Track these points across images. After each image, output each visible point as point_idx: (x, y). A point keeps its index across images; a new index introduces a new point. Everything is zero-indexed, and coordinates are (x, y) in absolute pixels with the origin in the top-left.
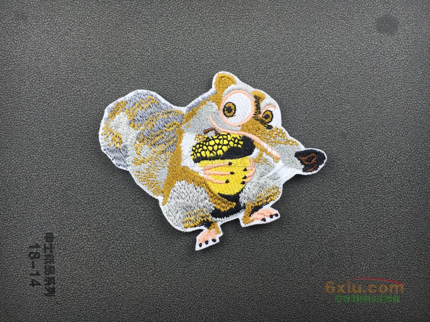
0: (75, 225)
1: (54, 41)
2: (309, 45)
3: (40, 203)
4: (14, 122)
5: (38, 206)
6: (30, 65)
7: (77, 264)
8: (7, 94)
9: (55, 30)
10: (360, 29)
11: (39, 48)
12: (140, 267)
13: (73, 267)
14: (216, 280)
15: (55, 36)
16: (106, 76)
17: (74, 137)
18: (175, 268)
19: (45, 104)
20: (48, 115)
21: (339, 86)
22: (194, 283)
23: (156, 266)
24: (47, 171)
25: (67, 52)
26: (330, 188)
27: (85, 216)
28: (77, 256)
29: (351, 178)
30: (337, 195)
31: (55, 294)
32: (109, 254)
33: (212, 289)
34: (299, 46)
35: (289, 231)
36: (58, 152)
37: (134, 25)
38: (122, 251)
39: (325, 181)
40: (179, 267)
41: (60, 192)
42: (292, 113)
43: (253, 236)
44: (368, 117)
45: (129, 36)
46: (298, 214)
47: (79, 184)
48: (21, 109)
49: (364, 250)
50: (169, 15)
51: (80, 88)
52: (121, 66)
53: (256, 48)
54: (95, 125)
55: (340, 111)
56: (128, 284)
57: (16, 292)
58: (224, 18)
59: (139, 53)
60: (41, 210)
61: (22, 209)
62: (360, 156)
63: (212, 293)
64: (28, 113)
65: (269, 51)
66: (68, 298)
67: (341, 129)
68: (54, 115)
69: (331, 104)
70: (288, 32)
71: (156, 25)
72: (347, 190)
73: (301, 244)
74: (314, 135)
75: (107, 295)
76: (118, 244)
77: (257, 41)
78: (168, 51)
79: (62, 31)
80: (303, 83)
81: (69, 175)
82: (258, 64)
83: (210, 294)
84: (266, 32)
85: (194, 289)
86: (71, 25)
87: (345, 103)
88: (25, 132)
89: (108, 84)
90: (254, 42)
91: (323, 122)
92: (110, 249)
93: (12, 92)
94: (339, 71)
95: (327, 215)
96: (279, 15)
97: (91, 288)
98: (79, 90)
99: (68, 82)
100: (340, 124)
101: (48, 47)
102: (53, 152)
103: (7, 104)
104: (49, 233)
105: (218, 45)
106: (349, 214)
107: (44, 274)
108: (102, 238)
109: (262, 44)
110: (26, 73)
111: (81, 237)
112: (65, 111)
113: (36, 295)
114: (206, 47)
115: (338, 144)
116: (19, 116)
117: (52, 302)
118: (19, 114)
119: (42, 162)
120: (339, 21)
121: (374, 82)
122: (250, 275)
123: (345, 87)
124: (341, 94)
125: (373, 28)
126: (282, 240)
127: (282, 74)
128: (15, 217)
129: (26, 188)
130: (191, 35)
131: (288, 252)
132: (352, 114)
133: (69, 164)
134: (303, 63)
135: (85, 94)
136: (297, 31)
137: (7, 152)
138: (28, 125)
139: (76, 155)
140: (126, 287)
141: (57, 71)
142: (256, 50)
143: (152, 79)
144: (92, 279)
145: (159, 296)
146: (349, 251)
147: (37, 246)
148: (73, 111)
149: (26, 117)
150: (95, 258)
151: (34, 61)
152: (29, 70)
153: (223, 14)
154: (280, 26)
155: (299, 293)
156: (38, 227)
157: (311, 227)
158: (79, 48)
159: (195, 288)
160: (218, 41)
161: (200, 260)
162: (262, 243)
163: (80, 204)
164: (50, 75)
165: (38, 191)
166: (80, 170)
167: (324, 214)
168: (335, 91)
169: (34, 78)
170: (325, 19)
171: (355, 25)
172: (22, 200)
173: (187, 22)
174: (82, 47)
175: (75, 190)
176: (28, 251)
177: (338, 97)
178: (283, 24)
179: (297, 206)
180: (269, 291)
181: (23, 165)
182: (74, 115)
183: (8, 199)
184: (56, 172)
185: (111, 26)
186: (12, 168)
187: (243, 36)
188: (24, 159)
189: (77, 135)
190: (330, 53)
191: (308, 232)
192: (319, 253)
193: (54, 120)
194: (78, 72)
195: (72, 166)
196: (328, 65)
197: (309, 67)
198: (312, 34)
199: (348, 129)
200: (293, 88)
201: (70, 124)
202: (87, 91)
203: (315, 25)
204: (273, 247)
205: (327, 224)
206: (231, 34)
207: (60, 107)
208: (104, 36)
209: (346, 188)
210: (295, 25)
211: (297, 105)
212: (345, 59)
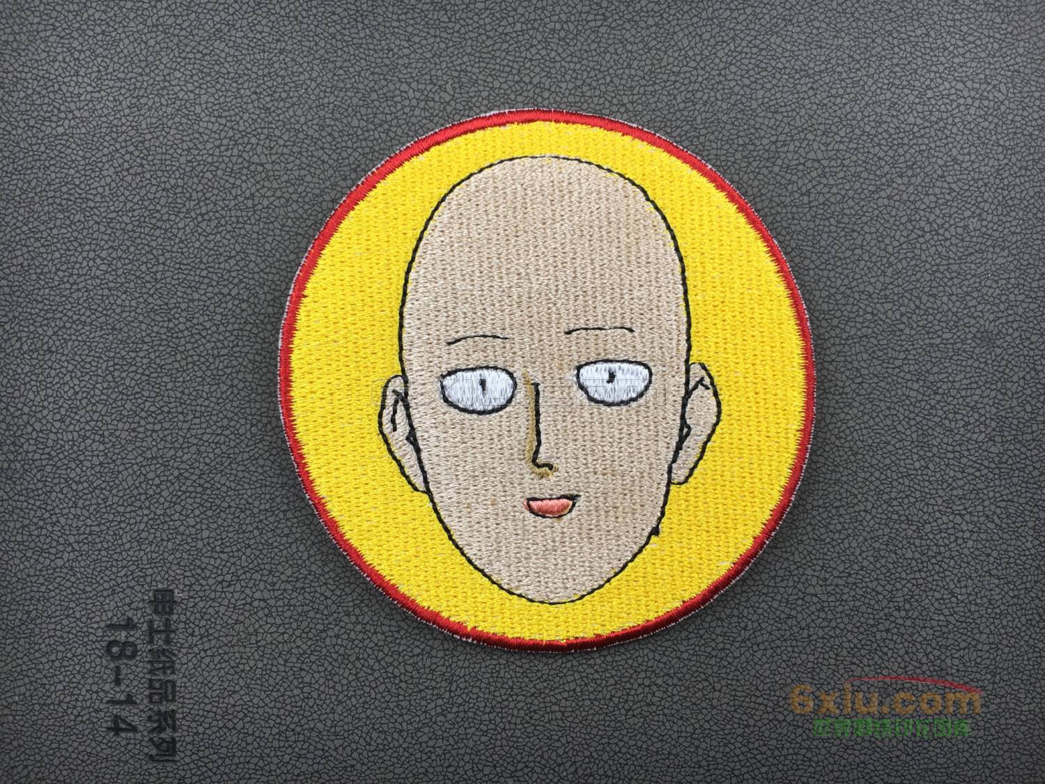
0: (233, 570)
1: (183, 55)
2: (897, 82)
3: (140, 508)
4: (71, 280)
5: (133, 514)
6: (115, 122)
7: (237, 676)
8: (51, 201)
9: (187, 23)
12: (410, 691)
13: (225, 685)
14: (616, 734)
15: (186, 41)
16: (325, 158)
17: (236, 326)
18: (504, 697)
19: (158, 233)
20: (164, 264)
21: (979, 199)
22: (558, 740)
23: (453, 688)
24: (159, 418)
25: (218, 86)
26: (945, 485)
27: (261, 547)
28: (237, 655)
29: (1004, 460)
30: (961, 508)
31: (177, 758)
32: (324, 651)
33: (605, 757)
34: (870, 82)
35: (826, 604)
36: (190, 366)
37: (406, 14)
38: (361, 645)
39: (931, 466)
40: (516, 694)
41: (194, 477)
42: (846, 272)
43: (723, 616)
45: (393, 46)
46: (852, 558)
47: (246, 456)
48: (90, 244)
49: (1029, 659)
51: (253, 190)
52: (368, 131)
53: (748, 86)
55: (979, 271)
56: (375, 735)
57: (70, 749)
59: (418, 95)
60: (142, 526)
61: (89, 522)
62: (1029, 399)
63: (607, 767)
64: (109, 255)
65: (785, 95)
67: (982, 322)
68: (180, 263)
69: (954, 249)
70: (840, 41)
71: (470, 15)
72: (991, 494)
73: (856, 641)
74: (903, 337)
75: (319, 763)
76: (350, 626)
77: (751, 66)
78: (500, 88)
79: (207, 28)
80: (878, 190)
81: (219, 431)
82: (752, 131)
83: (601, 772)
84: (779, 41)
85: (558, 755)
86: (231, 11)
87: (994, 247)
88: (100, 309)
89: (332, 179)
90: (743, 67)
91: (932, 300)
92: (328, 640)
93: (66, 196)
94: (980, 158)
95: (933, 561)
97: (276, 744)
98: (252, 195)
99: (220, 173)
100: (980, 307)
101: (166, 71)
102: (177, 365)
103: (51, 229)
104: (163, 590)
105: (641, 74)
106: (992, 559)
107: (146, 701)
108: (306, 609)
109: (764, 74)
110: (106, 144)
111: (251, 604)
112: (212, 252)
113: (123, 758)
114: (608, 79)
115: (970, 362)
116: (85, 263)
117: (166, 777)
118: (84, 258)
119: (146, 394)
120: (984, 16)
122: (712, 723)
123: (996, 202)
124: (985, 223)
126: (803, 629)
127: (819, 161)
128: (70, 544)
129: (101, 464)
130: (567, 44)
131: (820, 660)
132: (1013, 281)
133: (221, 401)
134: (880, 130)
135: (268, 207)
136: (864, 41)
137: (50, 363)
138: (110, 289)
139: (241, 376)
140: (370, 744)
141: (191, 140)
142: (748, 91)
144: (278, 720)
145: (461, 771)
146: (988, 662)
147: (129, 625)
148: (233, 253)
149: (104, 267)
150: (286, 661)
151: (127, 111)
152: (114, 135)
154: (817, 24)
155: (845, 774)
156: (133, 572)
157: (885, 593)
158: (254, 76)
159: (561, 751)
160: (643, 63)
161: (577, 676)
162: (748, 634)
163: (248, 512)
164: (172, 151)
165: (134, 472)
166: (250, 417)
167: (924, 558)
168: (968, 213)
171: (1027, 27)
172: (89, 496)
173: (557, 9)
174: (260, 73)
175: (234, 472)
176: (103, 636)
177: (975, 230)
178: (827, 20)
179: (849, 535)
180: (763, 765)
181: (93, 401)
182: (237, 264)
183: (50, 492)
184: (184, 422)
185: (342, 15)
186: (62, 406)
187: (714, 51)
188: (97, 383)
189: (243, 321)
190: (955, 105)
191: (876, 607)
192: (906, 667)
193: (181, 276)
194: (248, 143)
195: (228, 406)
196: (949, 139)
197: (895, 142)
198: (908, 50)
199: (1000, 321)
200: (851, 203)
201: (225, 291)
202: (272, 199)
203: (916, 24)
204: (778, 647)
205: (930, 585)
206: (680, 44)
207: (198, 240)
208: (322, 44)
209: (987, 487)
210: (860, 23)
211: (858, 251)
212: (996, 124)
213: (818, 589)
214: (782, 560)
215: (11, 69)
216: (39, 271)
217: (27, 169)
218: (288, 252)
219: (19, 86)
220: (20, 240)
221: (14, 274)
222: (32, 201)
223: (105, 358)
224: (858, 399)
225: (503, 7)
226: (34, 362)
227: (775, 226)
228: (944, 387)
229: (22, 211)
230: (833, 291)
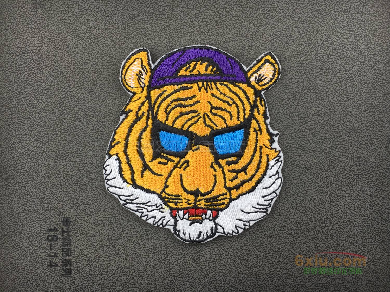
0: (91, 210)
1: (71, 30)
2: (323, 39)
3: (58, 189)
4: (33, 110)
5: (56, 191)
6: (48, 54)
7: (92, 247)
8: (25, 82)
9: (73, 19)
10: (374, 24)
11: (56, 37)
12: (153, 252)
13: (89, 250)
14: (224, 266)
15: (72, 25)
17: (91, 126)
18: (186, 254)
19: (63, 93)
20: (65, 104)
21: (352, 80)
22: (204, 269)
23: (168, 251)
24: (64, 158)
25: (84, 41)
26: (339, 180)
27: (100, 202)
28: (93, 240)
29: (360, 172)
30: (345, 188)
31: (72, 275)
32: (123, 238)
33: (221, 274)
34: (314, 39)
35: (297, 222)
36: (75, 140)
37: (150, 16)
38: (136, 236)
39: (334, 174)
40: (190, 253)
41: (77, 178)
42: (305, 106)
43: (261, 226)
44: (379, 112)
45: (145, 27)
46: (306, 206)
47: (95, 171)
48: (39, 97)
49: (368, 241)
50: (185, 6)
51: (97, 78)
53: (271, 41)
54: (111, 115)
55: (352, 106)
56: (141, 267)
57: (35, 272)
58: (240, 10)
59: (154, 44)
60: (59, 196)
61: (40, 194)
62: (369, 150)
63: (221, 277)
64: (46, 101)
65: (284, 44)
66: (84, 279)
67: (352, 123)
68: (71, 104)
69: (343, 98)
70: (303, 25)
71: (172, 16)
72: (355, 184)
73: (308, 234)
74: (325, 129)
75: (121, 277)
76: (132, 230)
77: (272, 34)
78: (183, 42)
79: (80, 21)
80: (316, 77)
81: (85, 162)
83: (219, 279)
84: (281, 25)
85: (204, 274)
86: (88, 15)
87: (357, 97)
88: (43, 120)
90: (269, 34)
91: (335, 116)
92: (124, 234)
93: (31, 80)
94: (353, 66)
95: (335, 207)
96: (294, 8)
97: (106, 270)
98: (96, 80)
99: (85, 72)
100: (352, 119)
101: (65, 36)
102: (70, 139)
103: (25, 92)
104: (67, 217)
105: (233, 37)
106: (355, 206)
107: (61, 256)
108: (116, 224)
109: (276, 37)
110: (44, 62)
111: (97, 222)
112: (82, 100)
113: (53, 276)
114: (221, 38)
115: (348, 138)
116: (38, 104)
117: (68, 282)
118: (37, 102)
119: (60, 149)
120: (354, 16)
121: (386, 77)
122: (258, 263)
123: (358, 81)
124: (354, 89)
125: (387, 24)
126: (289, 230)
127: (295, 67)
128: (34, 202)
129: (44, 174)
130: (207, 26)
131: (295, 241)
132: (364, 109)
133: (86, 152)
134: (317, 56)
135: (102, 84)
136: (312, 25)
137: (26, 139)
138: (46, 113)
139: (93, 143)
140: (139, 270)
141: (74, 61)
142: (271, 43)
144: (107, 262)
145: (170, 279)
146: (354, 242)
148: (90, 100)
149: (44, 105)
150: (110, 242)
151: (52, 50)
152: (47, 59)
153: (239, 6)
154: (295, 19)
155: (304, 280)
156: (56, 211)
157: (318, 218)
159: (205, 273)
160: (233, 33)
162: (270, 232)
163: (96, 190)
164: (68, 64)
165: (56, 177)
166: (96, 158)
167: (332, 206)
168: (348, 85)
169: (52, 66)
170: (341, 13)
171: (370, 19)
172: (40, 185)
173: (203, 14)
174: (99, 37)
175: (91, 177)
176: (46, 234)
177: (350, 91)
178: (298, 17)
179: (306, 198)
180: (276, 277)
181: (41, 152)
182: (91, 104)
183: (26, 183)
184: (73, 159)
185: (127, 16)
186: (30, 154)
187: (258, 29)
188: (43, 145)
189: (93, 124)
190: (344, 47)
191: (315, 223)
192: (325, 243)
193: (71, 108)
194: (95, 61)
195: (89, 154)
196: (342, 60)
197: (322, 61)
198: (327, 28)
199: (359, 123)
200: (307, 82)
201: (87, 113)
202: (103, 81)
203: (330, 18)
204: (281, 236)
205: (334, 215)
206: (246, 26)
207: (78, 96)
208: (120, 26)
209: (354, 181)
210: (311, 18)
211: (309, 99)
212: (358, 54)
213: (295, 217)
214: (282, 206)
215: (10, 35)
216: (21, 106)
217: (17, 70)
218: (109, 100)
219: (13, 41)
220: (15, 96)
221: (13, 107)
222: (19, 82)
223: (45, 137)
224: (309, 151)
225: (184, 13)
226: (21, 138)
227: (280, 90)
228: (339, 146)
229: (15, 85)
230: (300, 113)
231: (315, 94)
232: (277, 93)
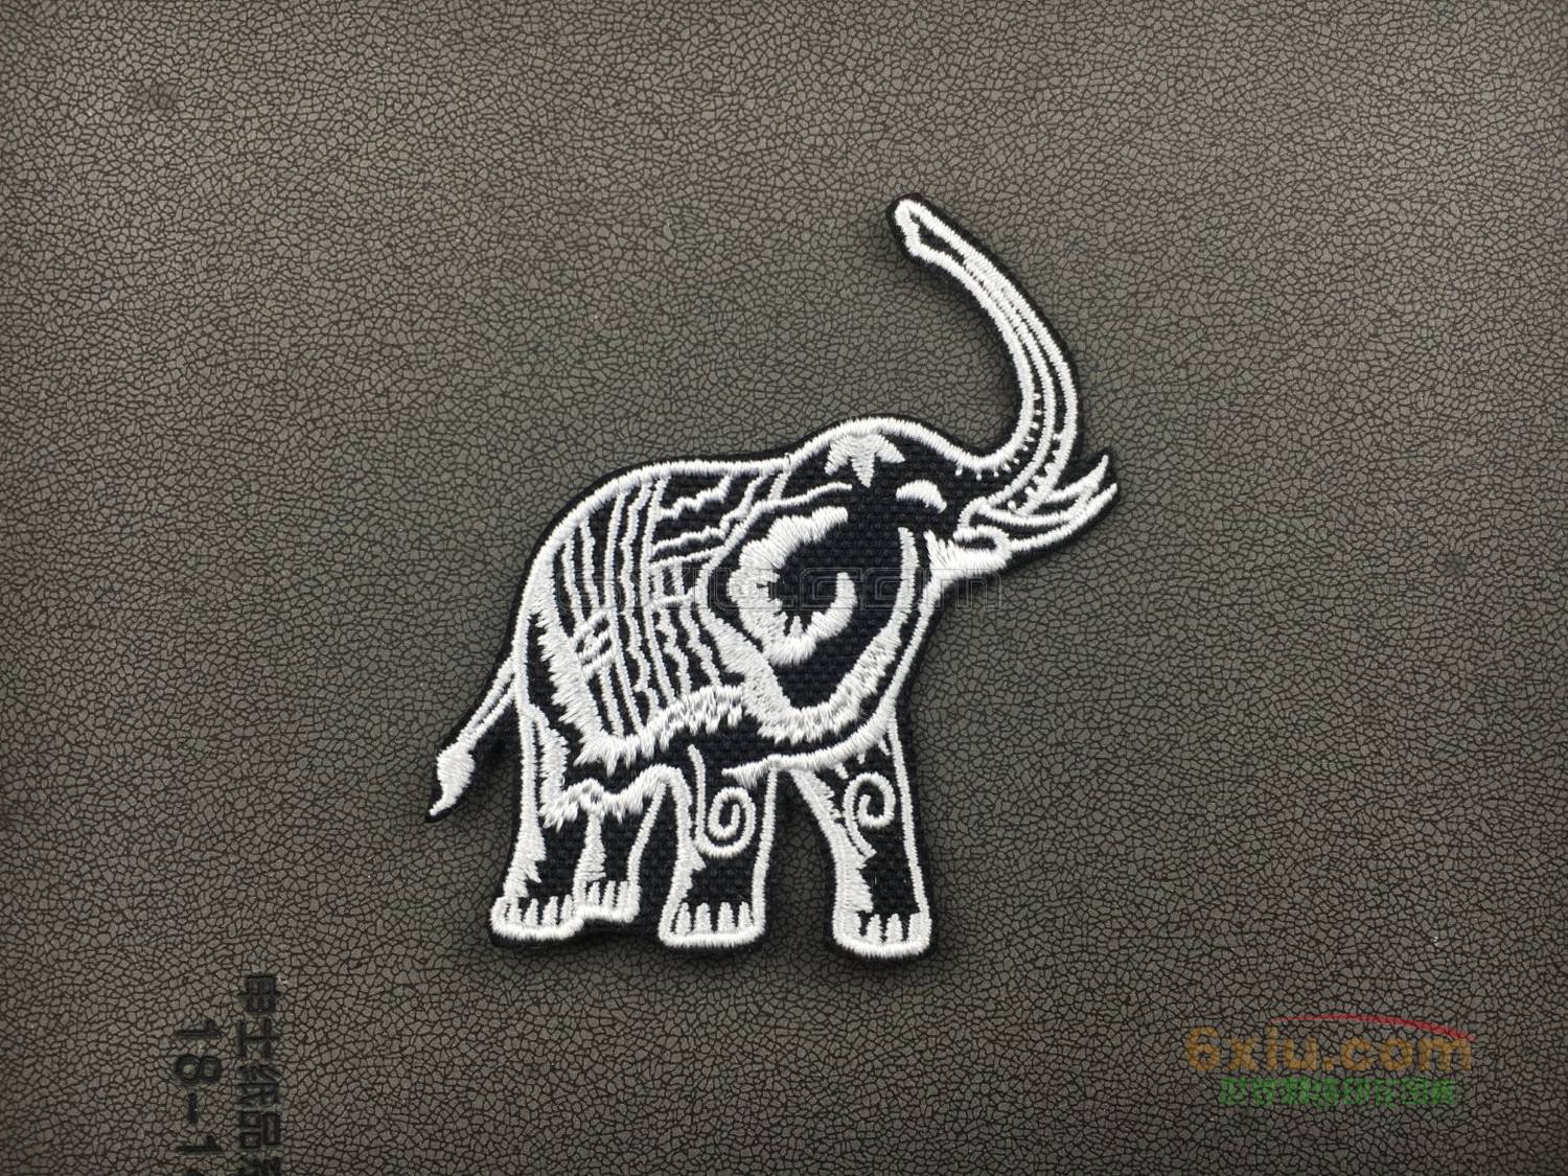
0: (364, 941)
1: (283, 195)
2: (1304, 204)
3: (225, 853)
4: (122, 521)
5: (214, 863)
6: (186, 292)
7: (371, 1103)
8: (91, 406)
9: (289, 150)
10: (1503, 139)
11: (222, 223)
12: (632, 1117)
13: (355, 1116)
15: (288, 175)
16: (491, 334)
17: (365, 580)
18: (773, 1121)
19: (248, 449)
20: (258, 493)
21: (1430, 366)
23: (697, 1110)
24: (252, 718)
25: (335, 237)
26: (1407, 778)
27: (405, 905)
28: (372, 1071)
29: (1489, 739)
30: (1432, 811)
32: (502, 1060)
34: (1266, 206)
35: (1244, 962)
36: (297, 641)
37: (603, 129)
38: (557, 1049)
39: (1384, 751)
40: (793, 1116)
41: (304, 805)
42: (1245, 474)
43: (1094, 985)
44: (1550, 489)
45: (585, 175)
46: (1278, 891)
47: (381, 770)
48: (149, 467)
49: (1545, 1032)
50: (744, 89)
51: (388, 383)
52: (552, 294)
53: (1093, 217)
54: (448, 532)
55: (1437, 467)
58: (964, 97)
59: (623, 241)
61: (148, 877)
62: (1519, 648)
64: (178, 482)
65: (1146, 228)
67: (1445, 540)
68: (281, 491)
69: (1398, 437)
70: (1220, 150)
71: (694, 128)
72: (1475, 790)
73: (1290, 1015)
74: (1333, 566)
76: (540, 1021)
77: (1095, 189)
78: (740, 229)
79: (317, 155)
80: (1285, 356)
81: (341, 735)
82: (1101, 279)
84: (1133, 152)
86: (352, 131)
87: (1455, 433)
88: (164, 561)
89: (502, 364)
90: (1084, 190)
91: (1371, 510)
92: (508, 1042)
93: (113, 399)
94: (1428, 307)
95: (1397, 891)
96: (1180, 86)
98: (387, 390)
99: (338, 359)
100: (1440, 520)
101: (260, 218)
102: (278, 640)
103: (91, 447)
104: (260, 976)
106: (1482, 887)
107: (235, 1146)
108: (474, 996)
109: (1116, 199)
110: (172, 323)
111: (391, 992)
112: (329, 474)
115: (1431, 600)
116: (142, 495)
118: (141, 488)
119: (233, 684)
120: (1422, 109)
122: (1084, 1147)
123: (1454, 368)
124: (1440, 399)
125: (1553, 138)
126: (1212, 1000)
127: (1198, 319)
128: (120, 911)
129: (166, 789)
130: (834, 165)
132: (1485, 480)
133: (344, 689)
134: (1283, 273)
135: (409, 407)
136: (1254, 149)
137: (90, 644)
138: (179, 532)
139: (372, 653)
141: (296, 315)
142: (1093, 224)
143: (676, 344)
144: (435, 1169)
146: (1485, 1039)
147: (210, 1030)
148: (360, 474)
149: (169, 501)
150: (445, 1077)
151: (203, 276)
152: (184, 311)
153: (959, 82)
154: (1185, 127)
156: (214, 950)
157: (1329, 941)
158: (386, 221)
161: (881, 1083)
162: (1132, 1010)
164: (268, 331)
165: (216, 800)
166: (387, 713)
167: (1383, 888)
168: (1415, 386)
169: (203, 341)
170: (1367, 99)
171: (1484, 123)
172: (149, 839)
173: (818, 118)
174: (396, 217)
175: (364, 795)
176: (170, 1049)
177: (1427, 409)
178: (1200, 122)
179: (1272, 857)
181: (154, 697)
182: (365, 490)
183: (90, 833)
184: (290, 722)
185: (512, 133)
186: (107, 706)
187: (1042, 169)
188: (160, 670)
189: (374, 572)
190: (1387, 234)
191: (1318, 963)
193: (283, 509)
194: (380, 316)
195: (354, 697)
196: (1383, 283)
197: (1306, 289)
198: (1317, 159)
199: (1471, 537)
200: (1247, 376)
201: (349, 529)
202: (415, 394)
203: (1326, 123)
204: (1177, 1028)
205: (1393, 927)
206: (993, 161)
207: (309, 457)
208: (484, 174)
209: (1468, 779)
210: (1248, 125)
211: (1261, 445)
212: (1448, 259)
213: (1232, 939)
214: (1175, 898)
215: (32, 219)
216: (74, 508)
217: (56, 362)
218: (439, 470)
219: (45, 245)
220: (46, 465)
221: (37, 513)
222: (64, 409)
223: (173, 634)
224: (1273, 657)
225: (741, 116)
226: (67, 643)
227: (1141, 412)
228: (1397, 636)
229: (48, 422)
230: (1228, 502)
231: (1283, 423)
232: (1129, 423)
